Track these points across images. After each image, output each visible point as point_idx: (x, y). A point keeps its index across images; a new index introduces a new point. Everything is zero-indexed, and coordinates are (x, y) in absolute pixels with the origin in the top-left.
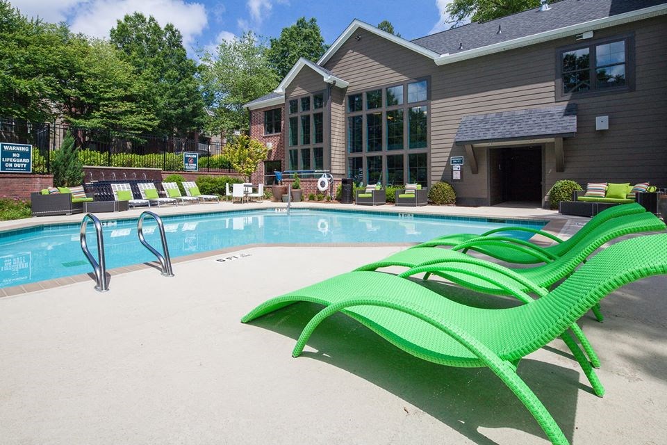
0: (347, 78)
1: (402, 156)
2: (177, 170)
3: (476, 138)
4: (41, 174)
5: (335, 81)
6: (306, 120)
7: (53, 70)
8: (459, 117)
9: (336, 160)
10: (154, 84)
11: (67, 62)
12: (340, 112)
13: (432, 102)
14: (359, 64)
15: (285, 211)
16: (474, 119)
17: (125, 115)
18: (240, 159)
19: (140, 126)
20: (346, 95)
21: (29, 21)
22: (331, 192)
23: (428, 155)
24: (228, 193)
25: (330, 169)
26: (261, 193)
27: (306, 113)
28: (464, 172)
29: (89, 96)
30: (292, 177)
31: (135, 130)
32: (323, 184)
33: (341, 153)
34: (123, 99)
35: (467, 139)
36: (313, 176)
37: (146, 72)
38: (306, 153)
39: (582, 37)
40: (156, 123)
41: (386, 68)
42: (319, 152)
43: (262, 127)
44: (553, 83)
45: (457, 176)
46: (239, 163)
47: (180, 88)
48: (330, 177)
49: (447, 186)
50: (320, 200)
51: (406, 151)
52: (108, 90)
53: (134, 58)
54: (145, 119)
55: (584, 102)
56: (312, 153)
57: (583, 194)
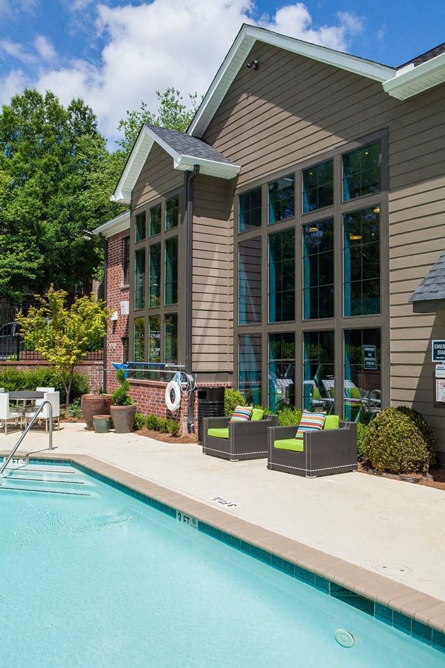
5: (197, 167)
9: (208, 341)
12: (226, 232)
13: (391, 196)
20: (237, 192)
23: (384, 334)
25: (189, 362)
27: (156, 239)
36: (164, 376)
41: (304, 123)
43: (119, 270)
45: (442, 393)
48: (186, 380)
56: (163, 327)
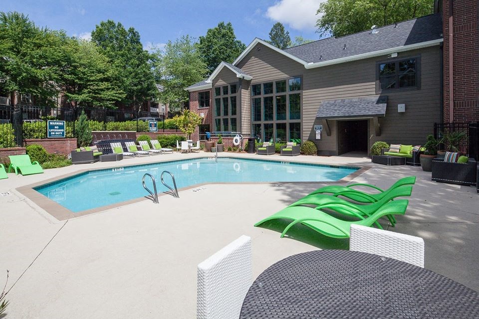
0: (251, 74)
1: (285, 124)
2: (145, 132)
3: (328, 116)
4: (70, 138)
5: (243, 77)
6: (226, 100)
7: (57, 63)
8: (319, 101)
9: (244, 125)
10: (122, 70)
11: (66, 56)
12: (247, 95)
13: (304, 91)
14: (258, 65)
15: (214, 159)
16: (328, 103)
17: (104, 91)
18: (184, 125)
19: (113, 98)
20: (251, 84)
21: (41, 30)
22: (242, 146)
23: (301, 124)
24: (178, 147)
25: (241, 132)
26: (198, 147)
27: (226, 96)
28: (323, 135)
29: (81, 79)
30: (217, 136)
31: (110, 101)
32: (236, 141)
33: (248, 121)
34: (102, 80)
35: (323, 116)
36: (230, 135)
37: (117, 62)
38: (226, 121)
39: (391, 56)
40: (124, 96)
42: (234, 121)
43: (197, 103)
44: (374, 83)
45: (318, 137)
46: (184, 127)
47: (139, 71)
48: (240, 136)
49: (312, 144)
50: (235, 151)
51: (288, 121)
52: (93, 74)
53: (109, 52)
54: (117, 93)
55: (392, 94)
56: (230, 121)
57: (388, 151)
